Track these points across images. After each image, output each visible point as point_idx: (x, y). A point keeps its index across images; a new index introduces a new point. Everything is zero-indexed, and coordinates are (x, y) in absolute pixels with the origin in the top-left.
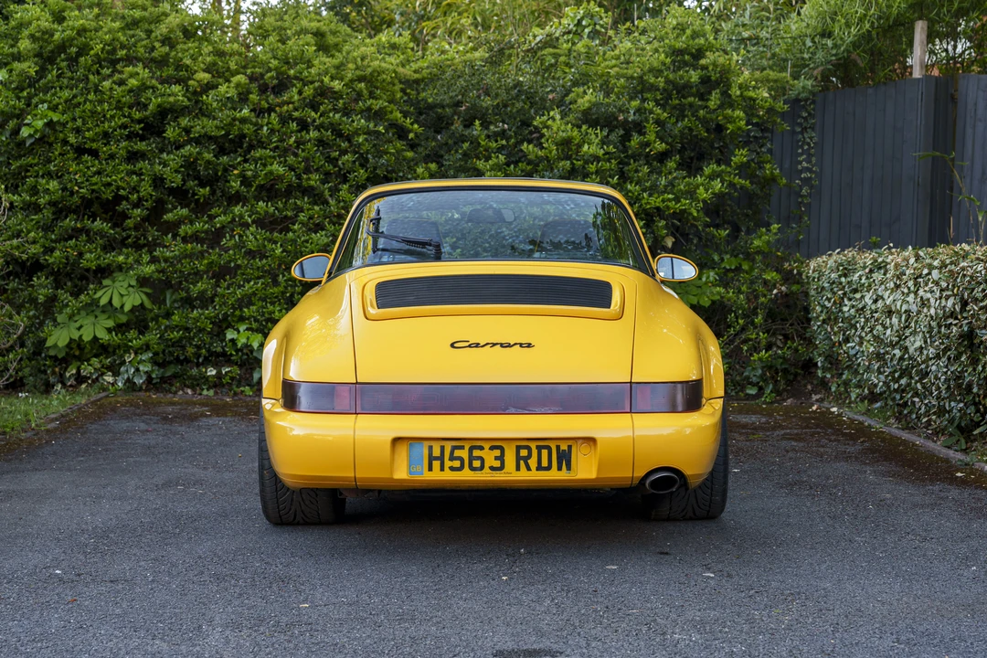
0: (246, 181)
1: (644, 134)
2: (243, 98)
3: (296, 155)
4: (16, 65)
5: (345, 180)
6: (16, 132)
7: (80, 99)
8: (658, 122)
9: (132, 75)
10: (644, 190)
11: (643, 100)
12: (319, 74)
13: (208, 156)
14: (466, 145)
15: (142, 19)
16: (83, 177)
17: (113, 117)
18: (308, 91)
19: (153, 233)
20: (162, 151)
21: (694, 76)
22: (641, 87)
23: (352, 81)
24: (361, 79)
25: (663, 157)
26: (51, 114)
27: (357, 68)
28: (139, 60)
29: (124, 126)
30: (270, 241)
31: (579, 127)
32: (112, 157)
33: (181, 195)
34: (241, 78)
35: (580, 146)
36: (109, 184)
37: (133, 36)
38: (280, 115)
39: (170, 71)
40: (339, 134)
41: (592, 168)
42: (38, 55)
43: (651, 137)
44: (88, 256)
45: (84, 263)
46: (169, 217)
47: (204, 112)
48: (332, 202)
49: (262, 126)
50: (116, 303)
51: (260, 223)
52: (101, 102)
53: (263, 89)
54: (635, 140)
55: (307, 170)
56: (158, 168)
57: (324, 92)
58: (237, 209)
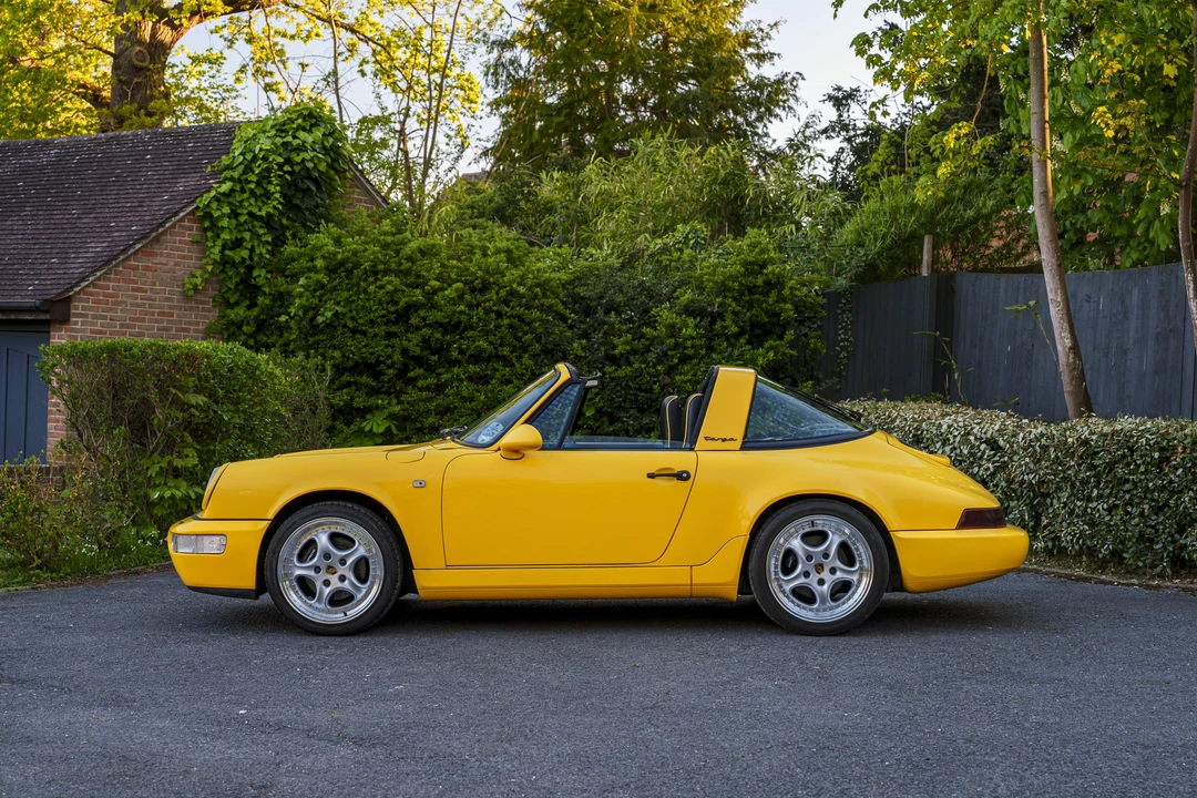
0: (461, 352)
1: (724, 320)
2: (461, 297)
3: (495, 335)
4: (312, 275)
5: (526, 351)
6: (313, 318)
7: (355, 298)
8: (734, 313)
9: (390, 282)
10: (723, 359)
11: (725, 297)
12: (510, 282)
13: (438, 336)
14: (606, 327)
15: (393, 242)
16: (356, 347)
17: (376, 310)
18: (503, 293)
19: (399, 385)
20: (407, 331)
21: (760, 281)
22: (723, 289)
23: (531, 286)
24: (537, 285)
25: (737, 336)
26: (337, 308)
27: (535, 278)
28: (392, 271)
29: (383, 316)
30: (477, 391)
31: (681, 315)
32: (375, 335)
33: (419, 361)
34: (460, 285)
35: (681, 329)
36: (373, 353)
37: (386, 255)
38: (485, 309)
39: (411, 279)
40: (522, 320)
41: (689, 343)
42: (327, 268)
43: (728, 322)
44: (357, 399)
45: (355, 405)
46: (412, 374)
47: (434, 306)
48: (517, 365)
49: (471, 318)
50: (375, 430)
51: (470, 379)
52: (368, 300)
53: (473, 290)
54: (718, 326)
55: (501, 345)
56: (405, 343)
57: (513, 293)
58: (456, 370)
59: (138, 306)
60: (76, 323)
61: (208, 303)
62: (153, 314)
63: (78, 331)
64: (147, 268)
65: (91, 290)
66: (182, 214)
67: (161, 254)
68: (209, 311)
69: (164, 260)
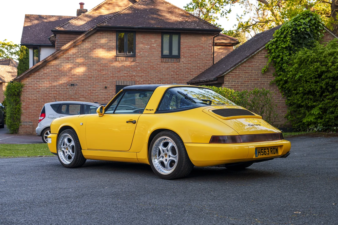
6: (295, 78)
7: (306, 71)
13: (331, 81)
16: (307, 87)
17: (312, 74)
19: (322, 98)
20: (321, 80)
26: (301, 74)
28: (318, 61)
29: (314, 76)
32: (312, 82)
36: (312, 88)
39: (324, 63)
44: (310, 103)
45: (309, 105)
46: (324, 94)
47: (329, 72)
50: (315, 113)
52: (310, 71)
56: (321, 84)
59: (247, 77)
60: (226, 83)
61: (271, 75)
62: (252, 79)
63: (227, 85)
64: (249, 66)
65: (231, 73)
66: (260, 49)
67: (254, 62)
68: (272, 77)
69: (255, 63)
